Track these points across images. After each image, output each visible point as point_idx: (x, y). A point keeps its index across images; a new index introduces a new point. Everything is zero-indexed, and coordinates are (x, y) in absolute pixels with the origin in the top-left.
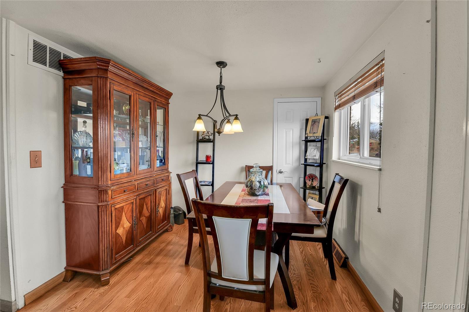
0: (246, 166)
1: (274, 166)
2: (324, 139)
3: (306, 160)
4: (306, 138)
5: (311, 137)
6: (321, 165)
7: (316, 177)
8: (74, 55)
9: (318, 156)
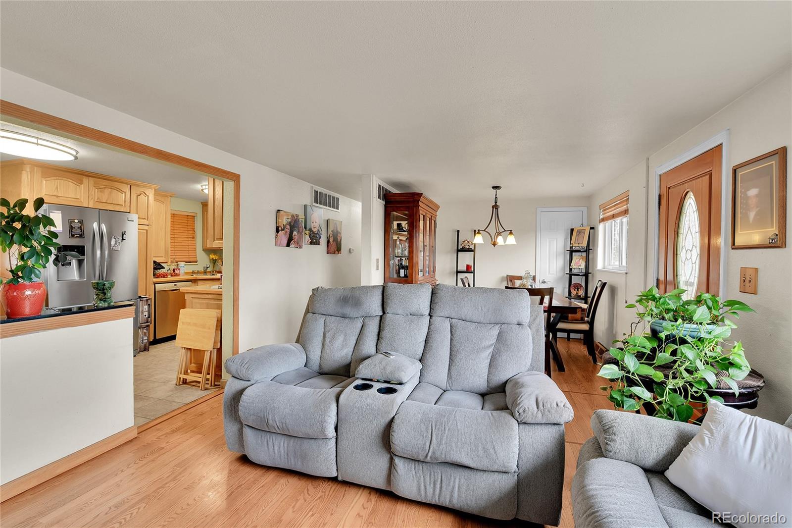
0: (507, 275)
1: (536, 277)
2: (589, 249)
3: (571, 270)
4: (571, 247)
5: (576, 246)
6: (586, 275)
7: (582, 286)
8: (394, 191)
9: (583, 266)
